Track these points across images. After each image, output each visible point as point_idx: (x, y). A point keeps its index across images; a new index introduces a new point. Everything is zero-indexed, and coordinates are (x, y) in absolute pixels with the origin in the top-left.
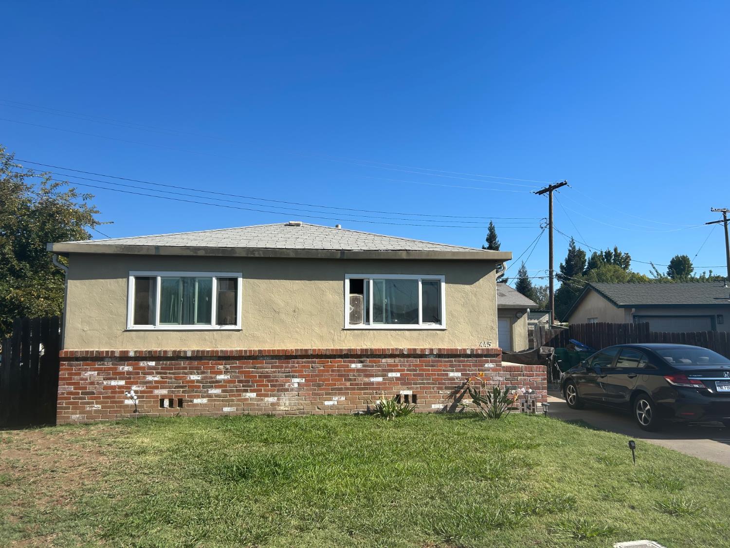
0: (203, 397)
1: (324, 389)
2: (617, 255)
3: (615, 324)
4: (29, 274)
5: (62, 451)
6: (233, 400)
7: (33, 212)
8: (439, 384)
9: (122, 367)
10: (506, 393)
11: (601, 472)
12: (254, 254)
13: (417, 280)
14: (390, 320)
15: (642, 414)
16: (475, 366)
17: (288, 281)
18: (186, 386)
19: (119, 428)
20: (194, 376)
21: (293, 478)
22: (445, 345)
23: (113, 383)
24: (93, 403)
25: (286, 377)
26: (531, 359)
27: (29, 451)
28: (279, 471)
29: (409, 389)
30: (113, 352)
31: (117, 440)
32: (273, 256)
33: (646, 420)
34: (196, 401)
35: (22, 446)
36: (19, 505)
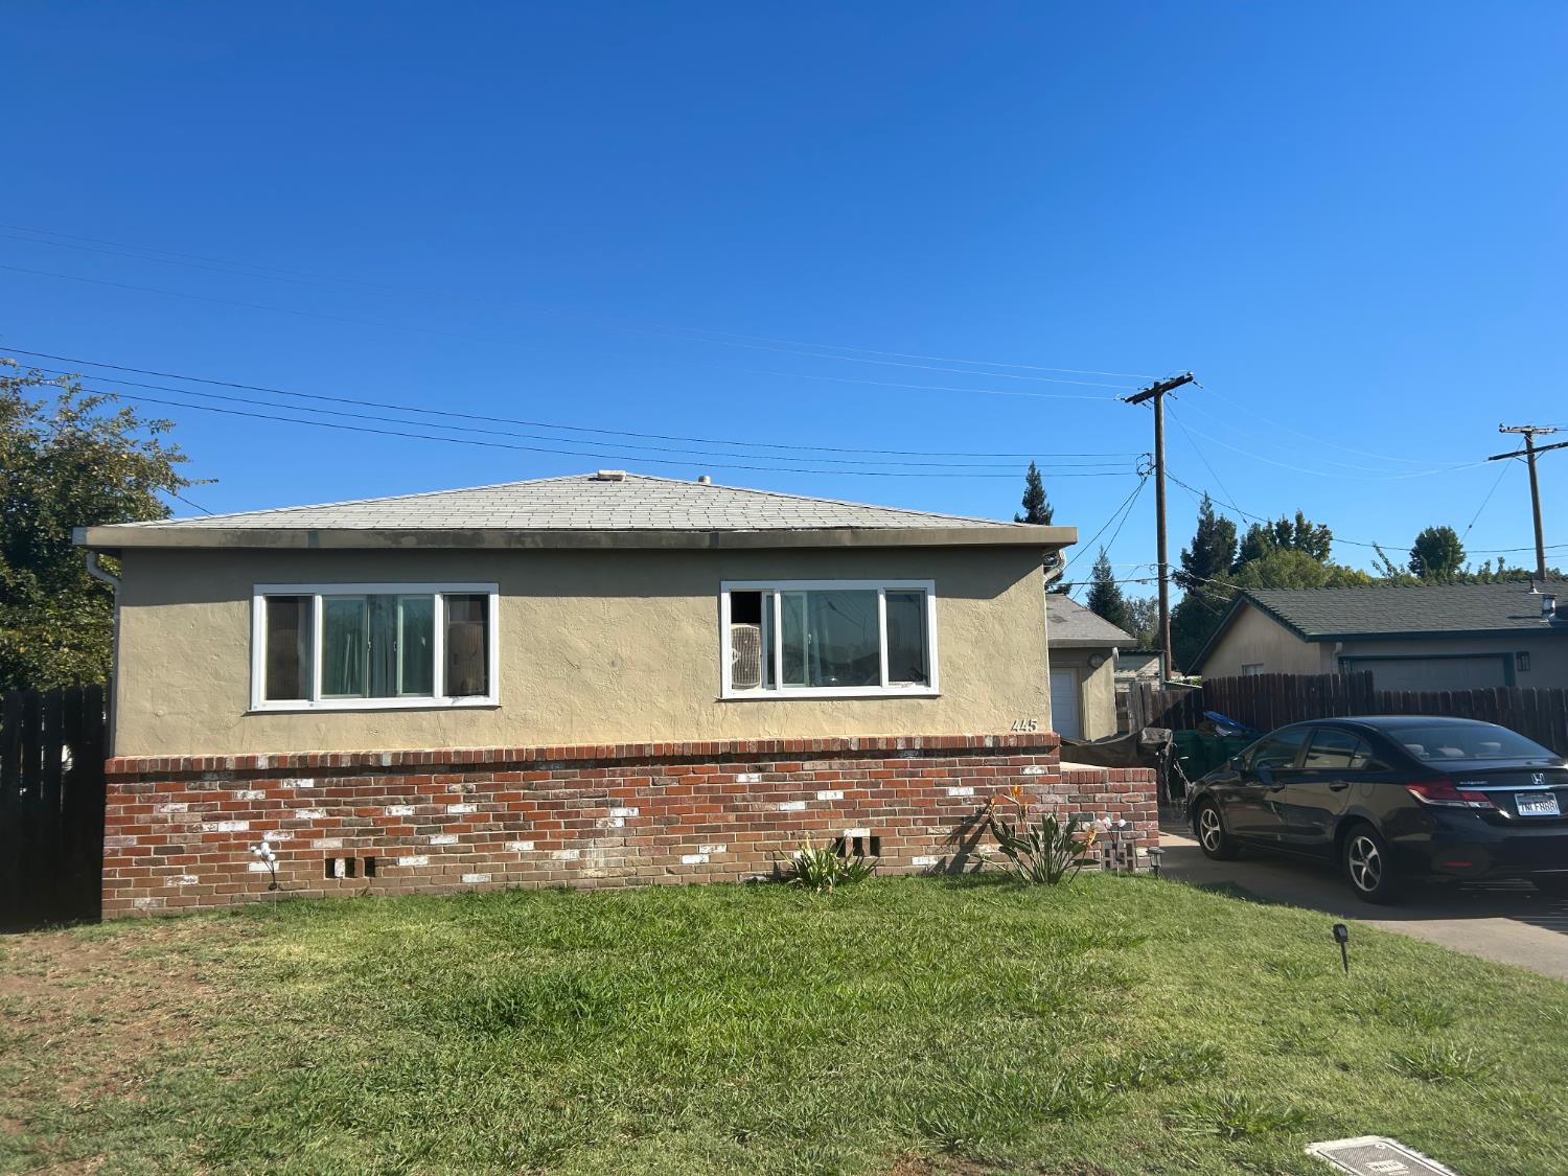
0: (419, 853)
1: (680, 830)
2: (1303, 529)
3: (1300, 676)
4: (38, 595)
5: (115, 977)
6: (483, 859)
7: (43, 460)
8: (927, 812)
9: (242, 792)
10: (1070, 829)
11: (1277, 993)
12: (523, 543)
13: (876, 591)
14: (819, 679)
15: (1362, 867)
16: (1005, 773)
17: (598, 601)
18: (382, 831)
19: (237, 926)
20: (399, 807)
21: (616, 1022)
22: (939, 728)
23: (223, 827)
24: (180, 871)
25: (598, 805)
26: (1121, 756)
27: (42, 979)
28: (586, 1008)
29: (862, 825)
30: (221, 761)
31: (234, 949)
32: (564, 546)
33: (1369, 880)
34: (404, 862)
35: (27, 968)
36: (22, 1095)
